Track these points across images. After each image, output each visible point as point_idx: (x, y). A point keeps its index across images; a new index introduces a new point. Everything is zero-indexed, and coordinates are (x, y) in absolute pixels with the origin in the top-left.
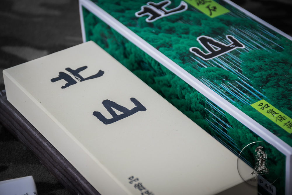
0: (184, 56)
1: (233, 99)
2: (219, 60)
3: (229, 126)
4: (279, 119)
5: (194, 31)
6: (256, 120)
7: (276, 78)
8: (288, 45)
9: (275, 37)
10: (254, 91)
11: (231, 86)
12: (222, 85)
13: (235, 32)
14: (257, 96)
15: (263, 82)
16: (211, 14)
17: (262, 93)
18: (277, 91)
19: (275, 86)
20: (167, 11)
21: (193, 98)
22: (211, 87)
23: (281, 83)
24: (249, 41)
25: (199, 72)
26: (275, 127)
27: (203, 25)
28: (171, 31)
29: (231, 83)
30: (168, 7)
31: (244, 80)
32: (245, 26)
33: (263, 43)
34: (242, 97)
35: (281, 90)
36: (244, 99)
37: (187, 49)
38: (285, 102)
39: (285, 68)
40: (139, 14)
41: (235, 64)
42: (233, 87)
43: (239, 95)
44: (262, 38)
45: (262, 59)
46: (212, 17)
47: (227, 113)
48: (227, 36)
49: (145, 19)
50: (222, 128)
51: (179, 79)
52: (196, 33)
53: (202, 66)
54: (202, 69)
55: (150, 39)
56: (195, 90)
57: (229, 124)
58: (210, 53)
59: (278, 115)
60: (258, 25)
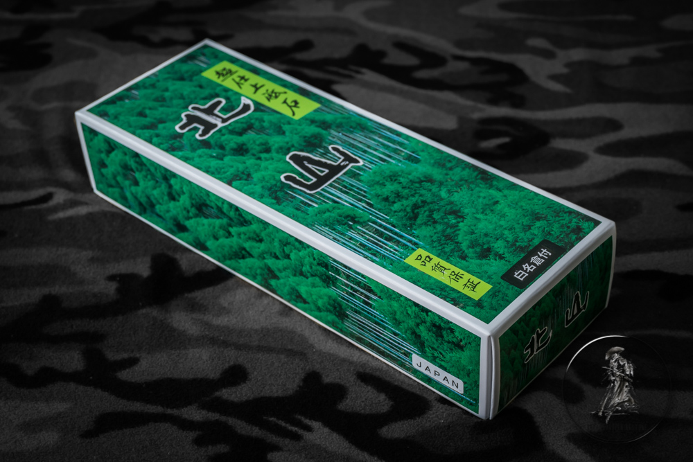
0: (276, 191)
1: (374, 255)
2: (333, 191)
3: (375, 298)
4: (454, 277)
5: (277, 146)
6: (420, 286)
7: (426, 209)
8: (423, 151)
9: (400, 139)
10: (401, 236)
11: (365, 233)
12: (350, 233)
13: (340, 139)
14: (408, 244)
15: (410, 219)
16: (294, 114)
17: (414, 237)
18: (435, 231)
19: (429, 223)
20: (225, 117)
21: (305, 258)
22: (335, 239)
23: (436, 216)
24: (365, 151)
25: (307, 216)
26: (451, 292)
27: (287, 134)
28: (241, 150)
29: (363, 227)
30: (224, 110)
31: (380, 219)
32: (351, 127)
33: (387, 152)
34: (387, 250)
35: (439, 227)
36: (391, 252)
37: (277, 178)
38: (453, 247)
39: (434, 190)
40: (182, 128)
41: (359, 193)
42: (368, 234)
43: (381, 247)
44: (383, 144)
45: (396, 180)
46: (297, 117)
47: (370, 279)
48: (330, 148)
49: (194, 136)
50: (361, 300)
51: (278, 230)
52: (281, 148)
53: (310, 205)
54: (310, 209)
55: (212, 169)
56: (309, 246)
57: (376, 295)
58: (315, 180)
59: (450, 271)
60: (369, 124)
